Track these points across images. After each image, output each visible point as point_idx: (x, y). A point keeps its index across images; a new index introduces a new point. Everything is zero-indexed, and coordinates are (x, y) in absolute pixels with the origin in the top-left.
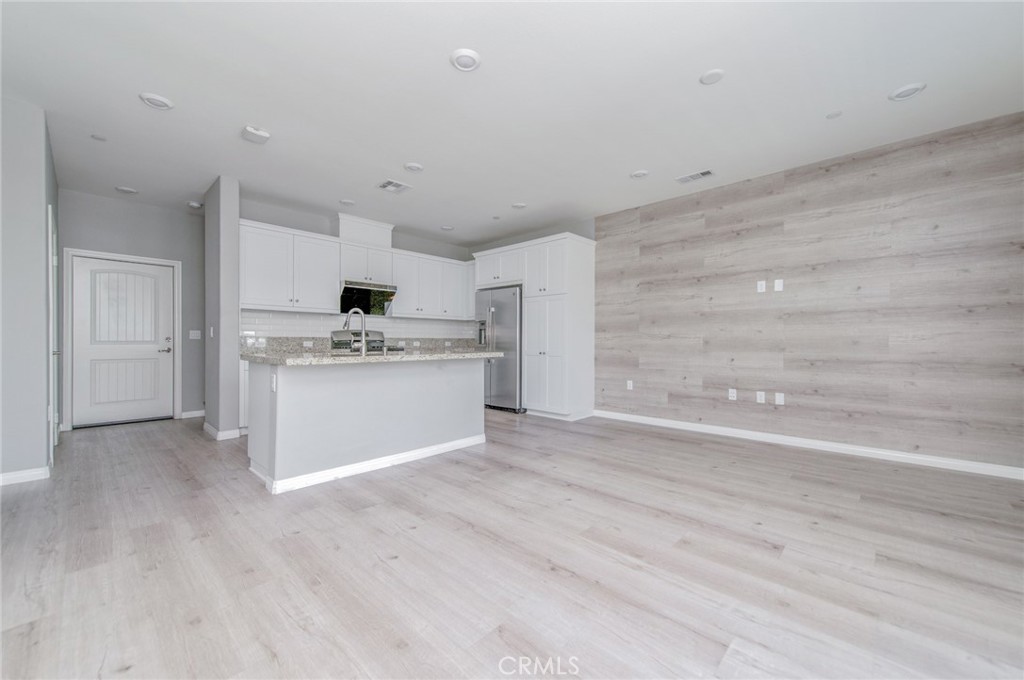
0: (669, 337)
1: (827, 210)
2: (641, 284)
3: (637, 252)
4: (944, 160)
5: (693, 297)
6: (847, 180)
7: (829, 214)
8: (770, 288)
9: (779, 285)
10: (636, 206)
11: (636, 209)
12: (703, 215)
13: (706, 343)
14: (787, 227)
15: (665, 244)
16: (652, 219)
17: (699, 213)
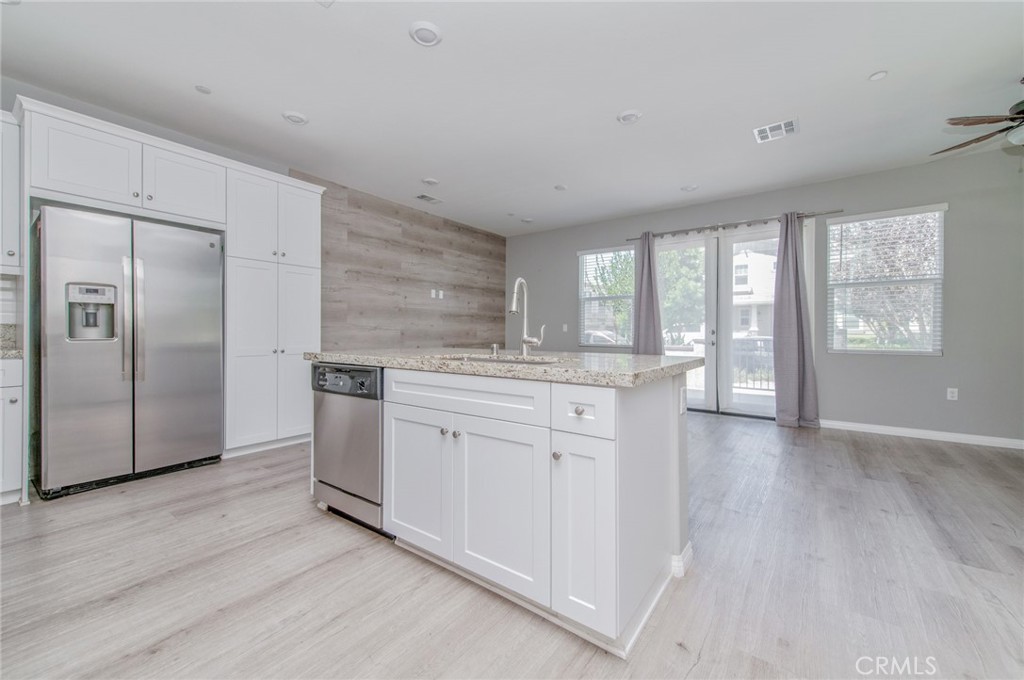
0: (375, 328)
1: (459, 253)
2: (350, 271)
3: (345, 236)
4: (489, 246)
5: (394, 294)
6: (466, 239)
7: (460, 256)
8: (437, 295)
9: (441, 293)
10: (344, 185)
11: (344, 187)
12: (400, 225)
13: (402, 334)
14: (445, 256)
15: (372, 237)
16: (360, 207)
17: (399, 222)
